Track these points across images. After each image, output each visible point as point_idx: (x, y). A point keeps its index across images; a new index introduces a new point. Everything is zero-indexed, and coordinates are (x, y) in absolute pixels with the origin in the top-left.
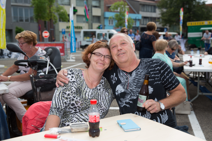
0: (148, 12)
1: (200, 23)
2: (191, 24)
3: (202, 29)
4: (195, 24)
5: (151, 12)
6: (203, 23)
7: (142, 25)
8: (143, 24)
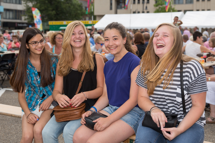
0: (13, 3)
1: (60, 23)
2: (52, 23)
3: (61, 28)
4: (56, 23)
5: (16, 3)
6: (62, 23)
7: (4, 19)
8: (6, 19)
